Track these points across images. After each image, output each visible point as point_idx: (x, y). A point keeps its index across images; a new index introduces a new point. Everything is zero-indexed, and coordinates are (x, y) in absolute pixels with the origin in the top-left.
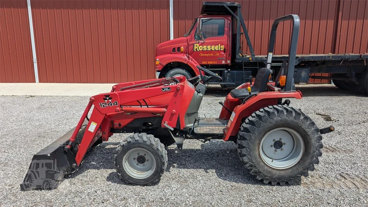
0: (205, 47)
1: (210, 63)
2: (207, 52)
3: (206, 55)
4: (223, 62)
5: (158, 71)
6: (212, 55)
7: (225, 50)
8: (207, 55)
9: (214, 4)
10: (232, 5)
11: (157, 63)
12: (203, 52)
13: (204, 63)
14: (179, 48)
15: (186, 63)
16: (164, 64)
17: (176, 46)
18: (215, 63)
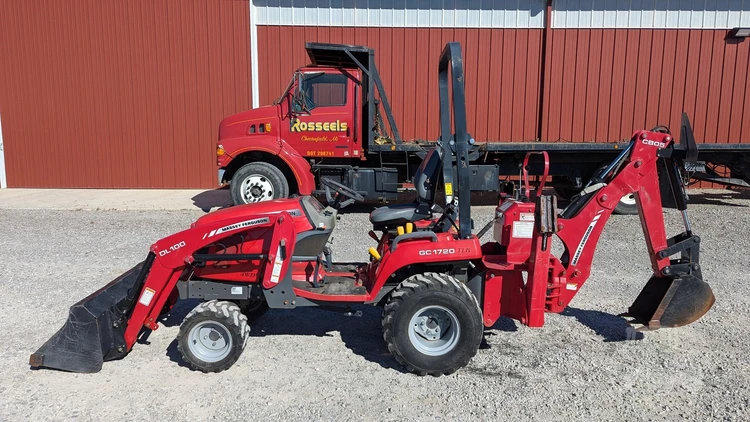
0: (311, 124)
1: (323, 154)
2: (315, 133)
3: (313, 139)
4: (346, 154)
5: (223, 168)
6: (324, 139)
7: (348, 131)
8: (317, 140)
9: (325, 48)
10: (359, 50)
11: (221, 152)
12: (307, 133)
13: (310, 154)
14: (262, 126)
15: (275, 153)
16: (234, 154)
17: (258, 121)
18: (331, 154)
